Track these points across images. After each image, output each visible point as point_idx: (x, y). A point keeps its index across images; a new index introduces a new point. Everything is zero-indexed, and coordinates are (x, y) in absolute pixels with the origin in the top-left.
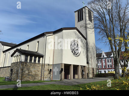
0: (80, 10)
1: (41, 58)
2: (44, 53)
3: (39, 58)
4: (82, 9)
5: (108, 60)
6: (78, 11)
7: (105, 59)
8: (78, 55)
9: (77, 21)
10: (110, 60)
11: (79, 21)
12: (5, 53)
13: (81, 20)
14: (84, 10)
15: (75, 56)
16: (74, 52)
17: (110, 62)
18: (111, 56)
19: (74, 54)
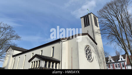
0: (86, 17)
1: (58, 64)
2: (60, 59)
3: (56, 64)
4: (88, 15)
5: (116, 65)
6: (84, 17)
7: (113, 64)
8: (91, 60)
9: (84, 26)
10: (118, 65)
11: (85, 26)
12: (14, 58)
13: (87, 25)
14: (89, 16)
15: (90, 62)
16: (87, 57)
17: (119, 67)
18: (119, 61)
19: (88, 59)
